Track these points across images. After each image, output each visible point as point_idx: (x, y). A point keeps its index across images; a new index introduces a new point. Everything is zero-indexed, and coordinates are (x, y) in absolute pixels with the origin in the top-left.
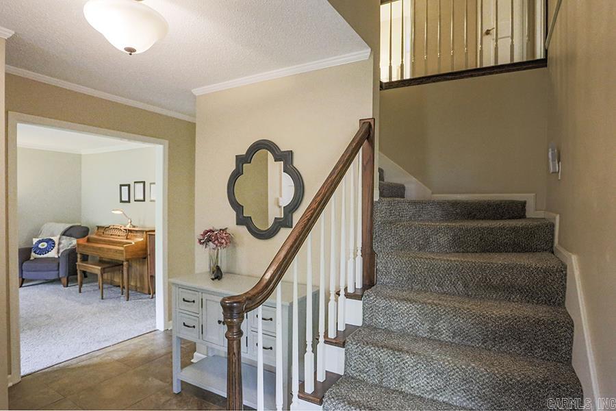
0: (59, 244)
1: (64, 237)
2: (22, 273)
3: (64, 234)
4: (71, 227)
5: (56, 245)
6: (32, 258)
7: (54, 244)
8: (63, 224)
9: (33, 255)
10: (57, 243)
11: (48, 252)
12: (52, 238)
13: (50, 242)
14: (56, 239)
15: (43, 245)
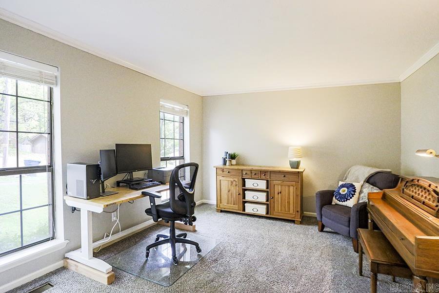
0: (361, 192)
1: (367, 185)
2: (322, 217)
3: (368, 181)
4: (377, 173)
5: (357, 194)
6: (333, 203)
7: (355, 192)
8: (369, 168)
9: (335, 201)
10: (358, 191)
11: (347, 200)
12: (354, 184)
13: (351, 189)
14: (358, 186)
15: (344, 191)
